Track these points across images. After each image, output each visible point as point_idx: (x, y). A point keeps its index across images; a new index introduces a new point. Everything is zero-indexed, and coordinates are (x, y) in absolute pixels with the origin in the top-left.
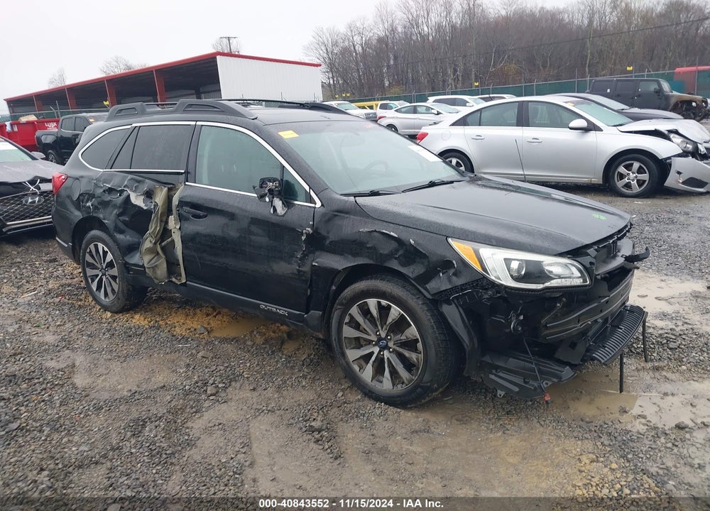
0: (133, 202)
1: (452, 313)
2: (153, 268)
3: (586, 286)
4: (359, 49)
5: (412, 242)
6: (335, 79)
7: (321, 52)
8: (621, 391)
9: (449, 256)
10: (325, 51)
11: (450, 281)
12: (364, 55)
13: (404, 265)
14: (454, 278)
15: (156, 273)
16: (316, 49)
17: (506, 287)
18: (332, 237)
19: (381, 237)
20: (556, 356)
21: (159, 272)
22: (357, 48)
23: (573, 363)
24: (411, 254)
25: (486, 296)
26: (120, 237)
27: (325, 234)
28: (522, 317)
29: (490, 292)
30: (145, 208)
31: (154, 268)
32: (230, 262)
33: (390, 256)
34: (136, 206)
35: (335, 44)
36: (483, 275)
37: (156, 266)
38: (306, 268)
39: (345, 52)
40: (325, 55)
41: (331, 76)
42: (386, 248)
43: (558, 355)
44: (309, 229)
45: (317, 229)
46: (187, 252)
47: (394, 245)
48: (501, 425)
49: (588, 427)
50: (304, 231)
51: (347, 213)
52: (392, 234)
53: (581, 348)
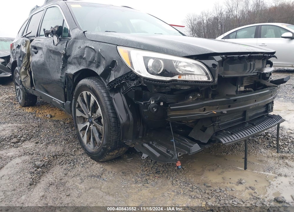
0: (22, 50)
1: (119, 99)
2: (24, 81)
3: (209, 82)
4: (205, 21)
5: (100, 51)
6: (194, 34)
7: (189, 23)
8: (245, 168)
9: (114, 58)
10: (190, 23)
11: (115, 75)
12: (208, 25)
14: (117, 73)
15: (25, 84)
16: (187, 22)
17: (145, 78)
18: (73, 55)
19: (88, 50)
20: (190, 135)
21: (27, 84)
22: (204, 21)
23: (202, 141)
28: (162, 104)
29: (135, 82)
35: (195, 20)
36: (130, 69)
37: (26, 81)
38: (64, 76)
39: (199, 23)
40: (190, 25)
41: (192, 33)
43: (191, 135)
44: (64, 51)
45: (67, 50)
48: (146, 179)
49: (205, 190)
50: (62, 53)
52: (92, 47)
53: (210, 132)
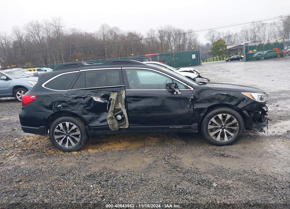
0: (95, 100)
5: (232, 95)
9: (244, 97)
11: (246, 104)
13: (229, 102)
14: (247, 103)
17: (259, 103)
18: (201, 98)
19: (220, 95)
21: (115, 126)
24: (232, 98)
25: (255, 106)
26: (85, 116)
27: (198, 98)
30: (103, 102)
31: (113, 125)
32: (156, 114)
33: (225, 100)
34: (97, 102)
36: (254, 100)
38: (191, 110)
42: (223, 98)
44: (192, 97)
45: (195, 97)
46: (130, 115)
47: (225, 97)
50: (191, 98)
51: (205, 90)
52: (224, 93)
